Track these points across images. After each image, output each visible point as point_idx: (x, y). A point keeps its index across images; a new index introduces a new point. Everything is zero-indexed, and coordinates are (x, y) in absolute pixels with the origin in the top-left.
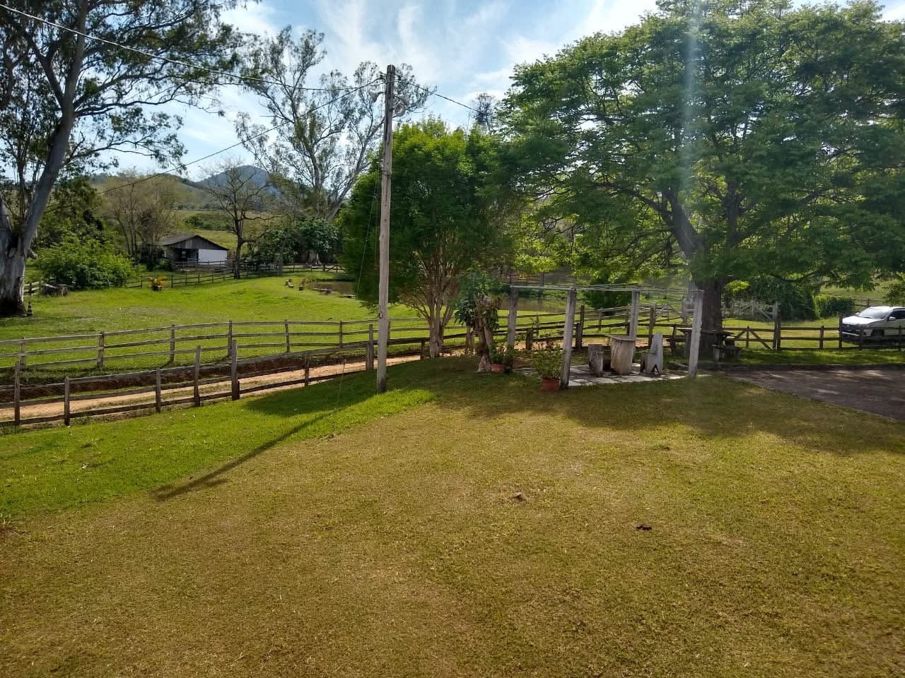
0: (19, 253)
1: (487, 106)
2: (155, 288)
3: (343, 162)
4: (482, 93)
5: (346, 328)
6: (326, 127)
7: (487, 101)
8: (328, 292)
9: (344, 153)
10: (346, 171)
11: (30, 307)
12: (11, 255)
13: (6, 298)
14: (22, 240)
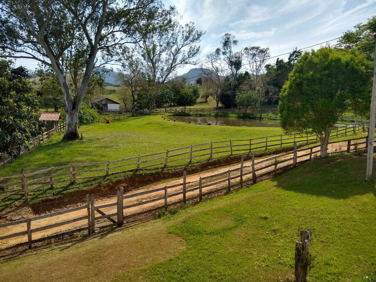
0: (76, 112)
1: (228, 38)
2: (108, 122)
3: (164, 64)
4: (226, 33)
5: (252, 142)
6: (158, 50)
7: (229, 37)
8: (190, 122)
9: (165, 61)
10: (165, 68)
11: (82, 135)
12: (73, 112)
13: (72, 132)
14: (77, 106)
